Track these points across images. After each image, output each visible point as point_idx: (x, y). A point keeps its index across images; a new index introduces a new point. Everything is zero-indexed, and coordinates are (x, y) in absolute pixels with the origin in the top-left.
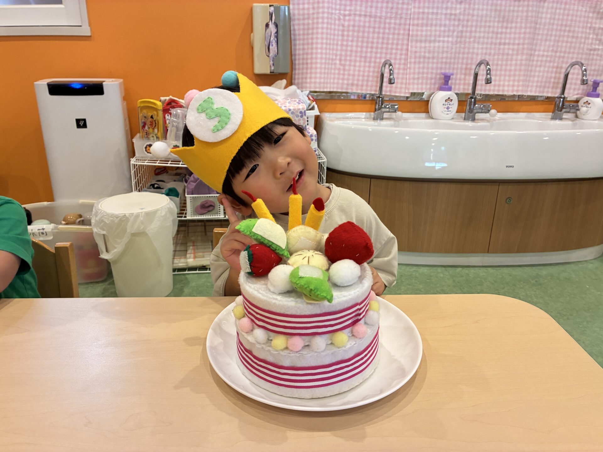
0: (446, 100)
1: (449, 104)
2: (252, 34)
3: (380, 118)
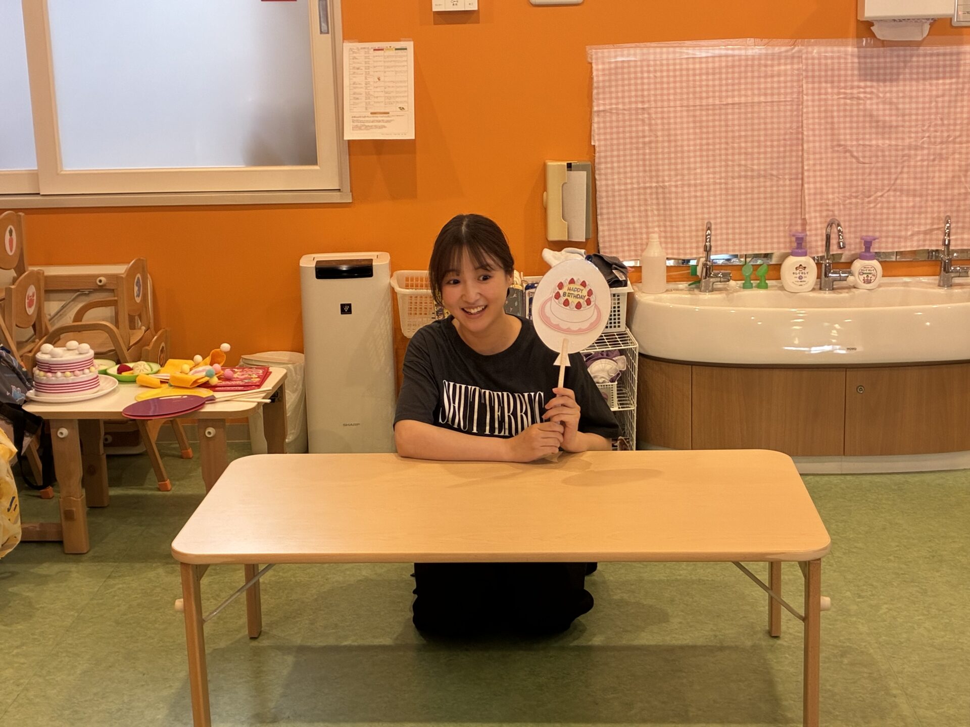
0: (796, 268)
1: (802, 273)
2: (545, 193)
3: (708, 289)
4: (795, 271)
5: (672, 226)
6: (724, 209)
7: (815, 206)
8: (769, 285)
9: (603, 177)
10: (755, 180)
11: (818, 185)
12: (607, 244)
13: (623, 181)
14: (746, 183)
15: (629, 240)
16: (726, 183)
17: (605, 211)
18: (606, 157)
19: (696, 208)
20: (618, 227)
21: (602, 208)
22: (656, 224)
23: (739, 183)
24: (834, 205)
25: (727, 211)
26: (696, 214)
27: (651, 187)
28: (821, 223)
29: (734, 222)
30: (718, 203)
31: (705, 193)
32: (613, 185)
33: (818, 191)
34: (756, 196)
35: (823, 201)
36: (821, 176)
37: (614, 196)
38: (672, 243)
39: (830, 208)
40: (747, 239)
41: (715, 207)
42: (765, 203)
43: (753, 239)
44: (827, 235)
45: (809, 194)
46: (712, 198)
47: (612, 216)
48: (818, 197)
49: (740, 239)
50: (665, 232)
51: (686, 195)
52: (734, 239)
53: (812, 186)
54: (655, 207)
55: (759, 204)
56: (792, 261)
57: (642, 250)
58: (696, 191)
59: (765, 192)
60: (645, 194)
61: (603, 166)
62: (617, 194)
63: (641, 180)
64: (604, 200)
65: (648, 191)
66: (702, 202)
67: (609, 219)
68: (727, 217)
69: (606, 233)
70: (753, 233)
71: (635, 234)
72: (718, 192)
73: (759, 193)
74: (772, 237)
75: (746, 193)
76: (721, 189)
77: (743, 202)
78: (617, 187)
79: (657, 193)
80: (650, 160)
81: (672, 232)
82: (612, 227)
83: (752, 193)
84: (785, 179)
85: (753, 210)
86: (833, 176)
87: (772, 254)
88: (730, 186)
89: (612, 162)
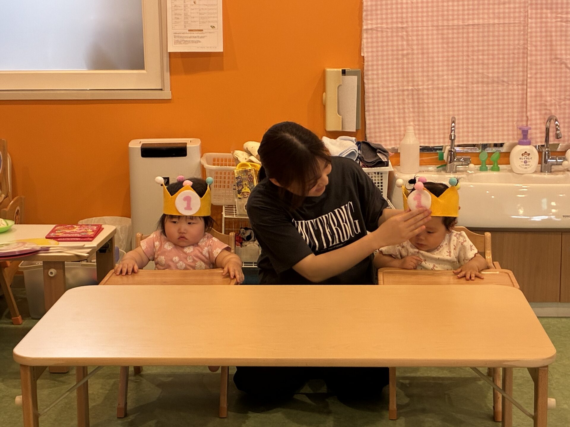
0: (522, 154)
1: (527, 158)
2: (324, 93)
3: (453, 171)
4: (521, 157)
5: (424, 121)
6: (465, 107)
7: (536, 105)
8: (500, 168)
9: (370, 81)
10: (490, 85)
11: (539, 90)
12: (373, 135)
13: (386, 85)
14: (483, 87)
15: (390, 131)
16: (467, 88)
17: (371, 108)
18: (372, 65)
19: (443, 107)
20: (382, 121)
21: (369, 106)
22: (411, 119)
23: (478, 87)
24: (551, 105)
25: (468, 110)
26: (443, 111)
27: (408, 90)
28: (540, 119)
29: (473, 118)
30: (461, 103)
31: (451, 95)
32: (378, 88)
33: (538, 94)
34: (490, 97)
35: (543, 102)
36: (541, 83)
37: (378, 97)
38: (424, 134)
39: (548, 108)
40: (483, 132)
41: (458, 106)
42: (498, 104)
43: (488, 131)
44: (547, 128)
45: (531, 97)
46: (456, 99)
47: (377, 112)
48: (538, 99)
49: (478, 132)
50: (419, 125)
51: (436, 96)
52: (473, 132)
53: (533, 90)
54: (411, 106)
55: (493, 104)
56: (520, 149)
57: (401, 140)
58: (443, 93)
59: (498, 95)
60: (403, 95)
61: (370, 73)
62: (381, 95)
63: (400, 84)
64: (371, 100)
65: (406, 93)
66: (448, 102)
67: (374, 115)
68: (468, 114)
69: (372, 126)
70: (488, 127)
71: (394, 127)
72: (461, 94)
73: (493, 95)
74: (503, 130)
75: (483, 96)
76: (463, 92)
77: (480, 103)
78: (381, 90)
79: (413, 95)
80: (407, 68)
81: (424, 125)
82: (377, 121)
83: (487, 95)
84: (513, 85)
85: (488, 109)
86: (551, 82)
87: (503, 144)
88: (470, 90)
89: (377, 70)
